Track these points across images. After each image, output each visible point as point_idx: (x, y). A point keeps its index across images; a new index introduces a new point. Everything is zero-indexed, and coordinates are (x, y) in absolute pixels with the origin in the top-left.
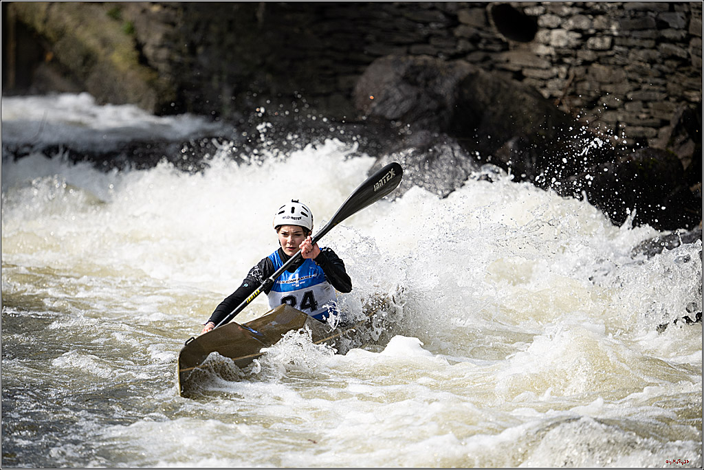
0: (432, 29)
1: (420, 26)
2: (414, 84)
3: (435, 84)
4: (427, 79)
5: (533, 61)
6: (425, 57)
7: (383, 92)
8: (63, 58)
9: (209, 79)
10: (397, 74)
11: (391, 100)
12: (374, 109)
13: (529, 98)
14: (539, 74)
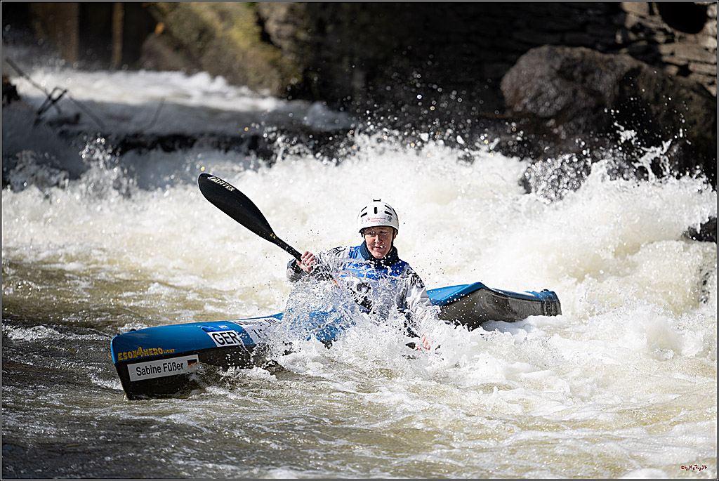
0: (589, 15)
1: (576, 12)
2: (570, 79)
3: (594, 79)
4: (584, 74)
5: (701, 55)
6: (583, 49)
7: (536, 87)
8: (175, 30)
9: (340, 60)
10: (552, 67)
11: (544, 96)
12: (525, 106)
13: (696, 96)
14: (707, 69)
